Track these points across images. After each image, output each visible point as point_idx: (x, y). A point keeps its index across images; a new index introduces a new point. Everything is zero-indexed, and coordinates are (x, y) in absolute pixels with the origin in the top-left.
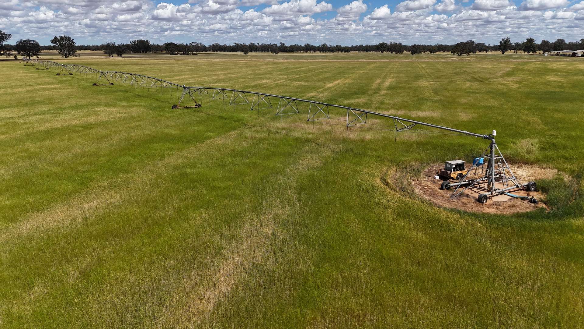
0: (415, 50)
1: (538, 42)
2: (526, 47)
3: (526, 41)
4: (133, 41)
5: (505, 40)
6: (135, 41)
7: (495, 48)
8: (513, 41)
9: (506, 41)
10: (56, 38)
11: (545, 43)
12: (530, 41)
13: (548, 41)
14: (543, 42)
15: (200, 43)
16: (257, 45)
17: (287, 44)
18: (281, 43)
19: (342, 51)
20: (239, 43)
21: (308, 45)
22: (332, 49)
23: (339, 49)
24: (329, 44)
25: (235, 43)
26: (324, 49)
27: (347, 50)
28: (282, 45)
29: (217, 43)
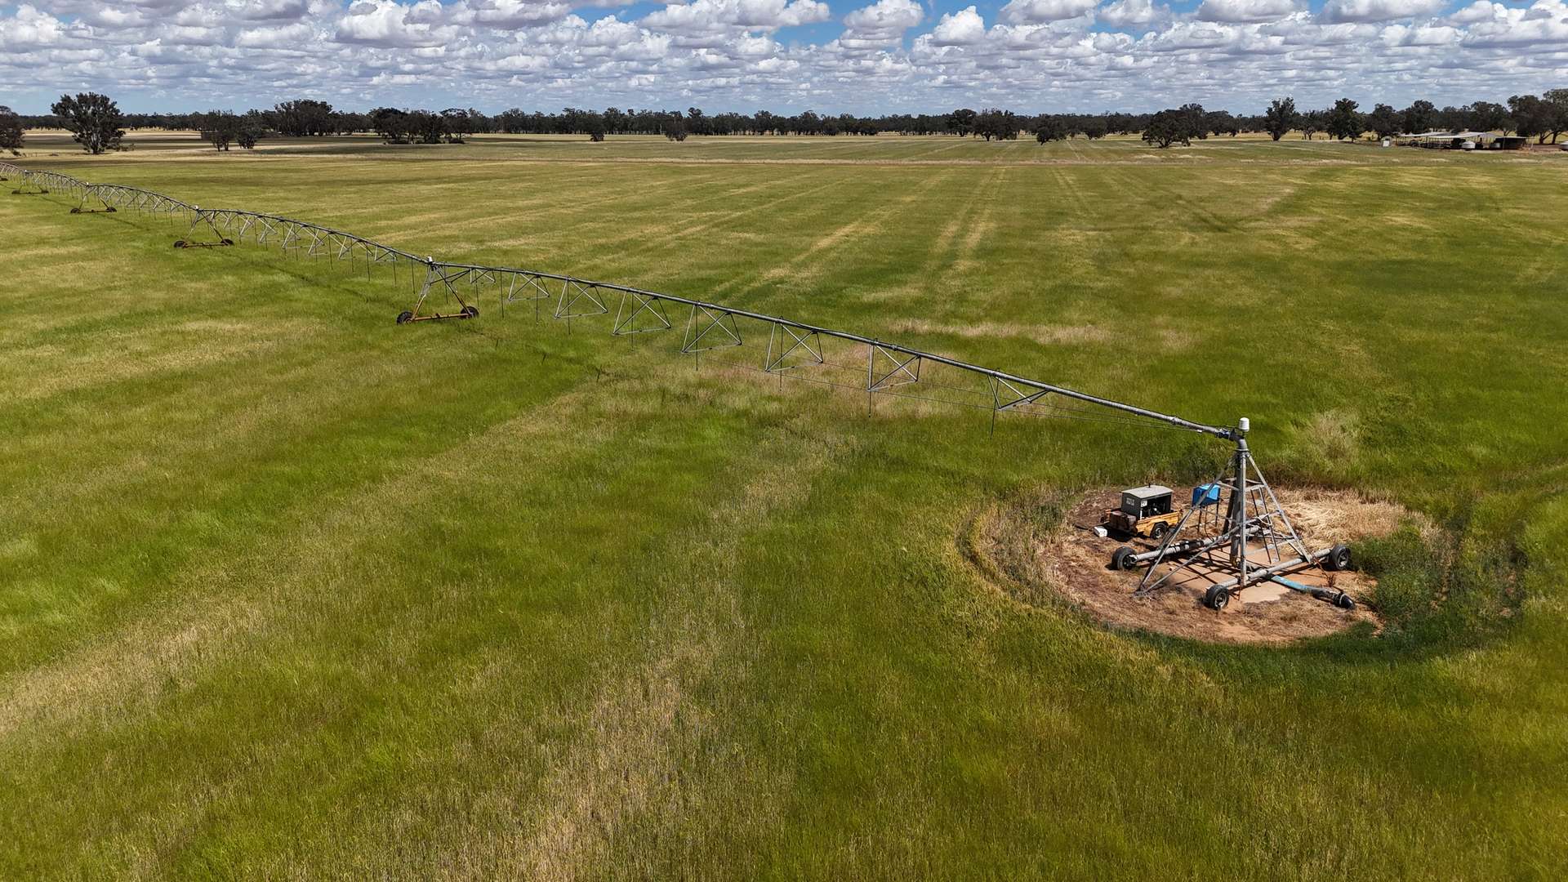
0: (1050, 129)
1: (1365, 108)
2: (1336, 123)
3: (1334, 106)
4: (282, 105)
5: (1281, 104)
6: (289, 104)
7: (1254, 124)
8: (1301, 108)
9: (1284, 107)
10: (67, 99)
11: (1383, 112)
12: (1345, 106)
13: (1390, 107)
14: (1376, 109)
15: (471, 110)
16: (627, 113)
17: (710, 112)
18: (692, 110)
19: (855, 133)
20: (578, 107)
21: (765, 114)
22: (830, 127)
23: (848, 125)
24: (821, 112)
25: (567, 110)
26: (807, 124)
27: (868, 127)
28: (695, 114)
29: (517, 110)
